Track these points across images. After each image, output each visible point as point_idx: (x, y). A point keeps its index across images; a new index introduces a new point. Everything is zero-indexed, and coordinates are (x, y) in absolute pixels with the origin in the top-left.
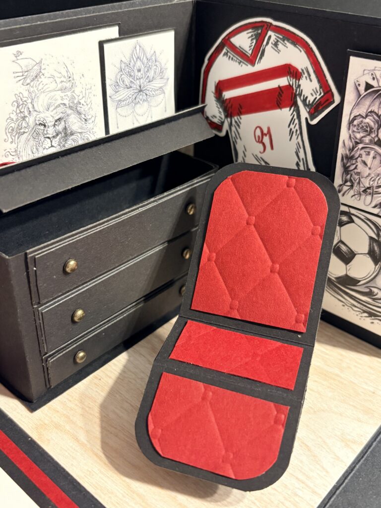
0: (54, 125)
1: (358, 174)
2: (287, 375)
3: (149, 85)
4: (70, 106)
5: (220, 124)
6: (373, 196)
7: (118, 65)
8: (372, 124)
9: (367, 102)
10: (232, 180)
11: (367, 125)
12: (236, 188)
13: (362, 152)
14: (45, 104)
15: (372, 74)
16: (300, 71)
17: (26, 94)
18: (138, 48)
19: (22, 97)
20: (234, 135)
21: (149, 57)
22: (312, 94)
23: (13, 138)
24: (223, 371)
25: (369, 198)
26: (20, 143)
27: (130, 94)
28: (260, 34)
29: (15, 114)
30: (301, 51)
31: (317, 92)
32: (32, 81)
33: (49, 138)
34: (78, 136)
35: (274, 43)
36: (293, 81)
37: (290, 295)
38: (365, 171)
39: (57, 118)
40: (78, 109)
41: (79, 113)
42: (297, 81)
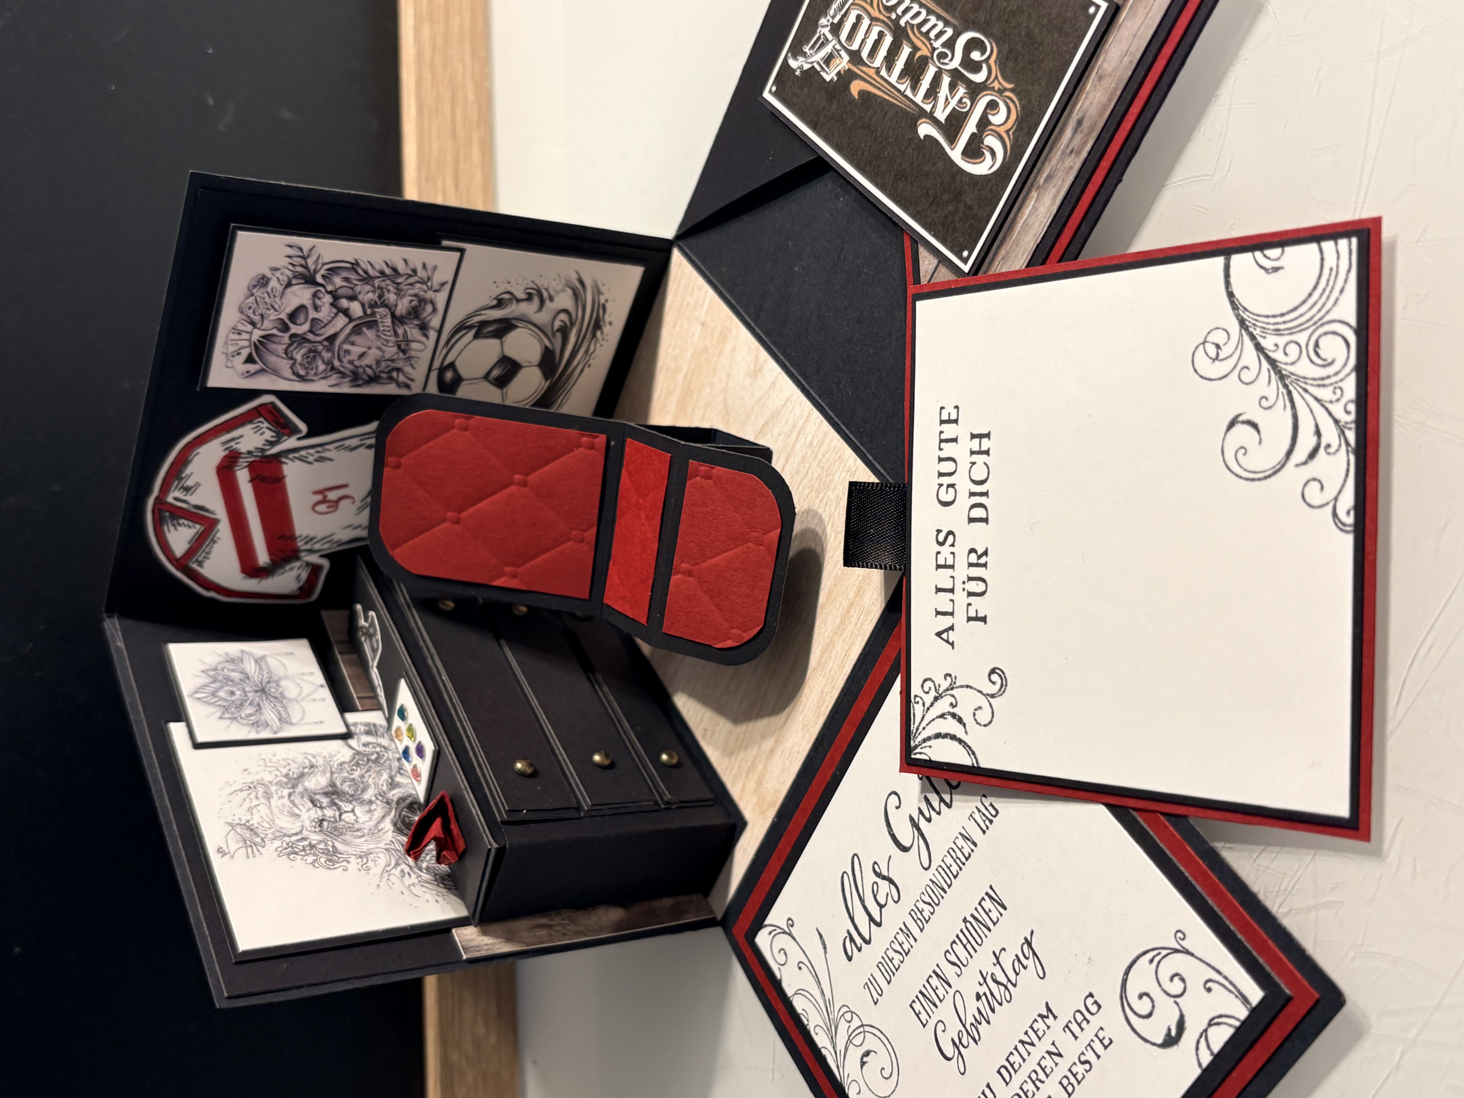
0: (321, 808)
1: (378, 363)
2: (656, 463)
3: (253, 678)
4: (293, 787)
5: (310, 568)
6: (411, 341)
7: (227, 723)
8: (303, 351)
9: (272, 359)
10: (394, 547)
11: (305, 357)
12: (406, 541)
13: (346, 360)
14: (291, 819)
15: (233, 356)
16: (226, 452)
17: (277, 843)
18: (198, 695)
19: (281, 849)
20: (327, 546)
21: (211, 680)
22: (262, 434)
23: (341, 860)
24: (656, 550)
25: (414, 345)
26: (350, 851)
27: (270, 705)
28: (171, 513)
29: (306, 857)
30: (198, 454)
31: (258, 426)
32: (258, 836)
33: (340, 815)
34: (336, 778)
35: (185, 493)
36: (243, 462)
37: (556, 458)
38: (374, 353)
39: (310, 805)
40: (295, 776)
41: (302, 775)
42: (243, 456)
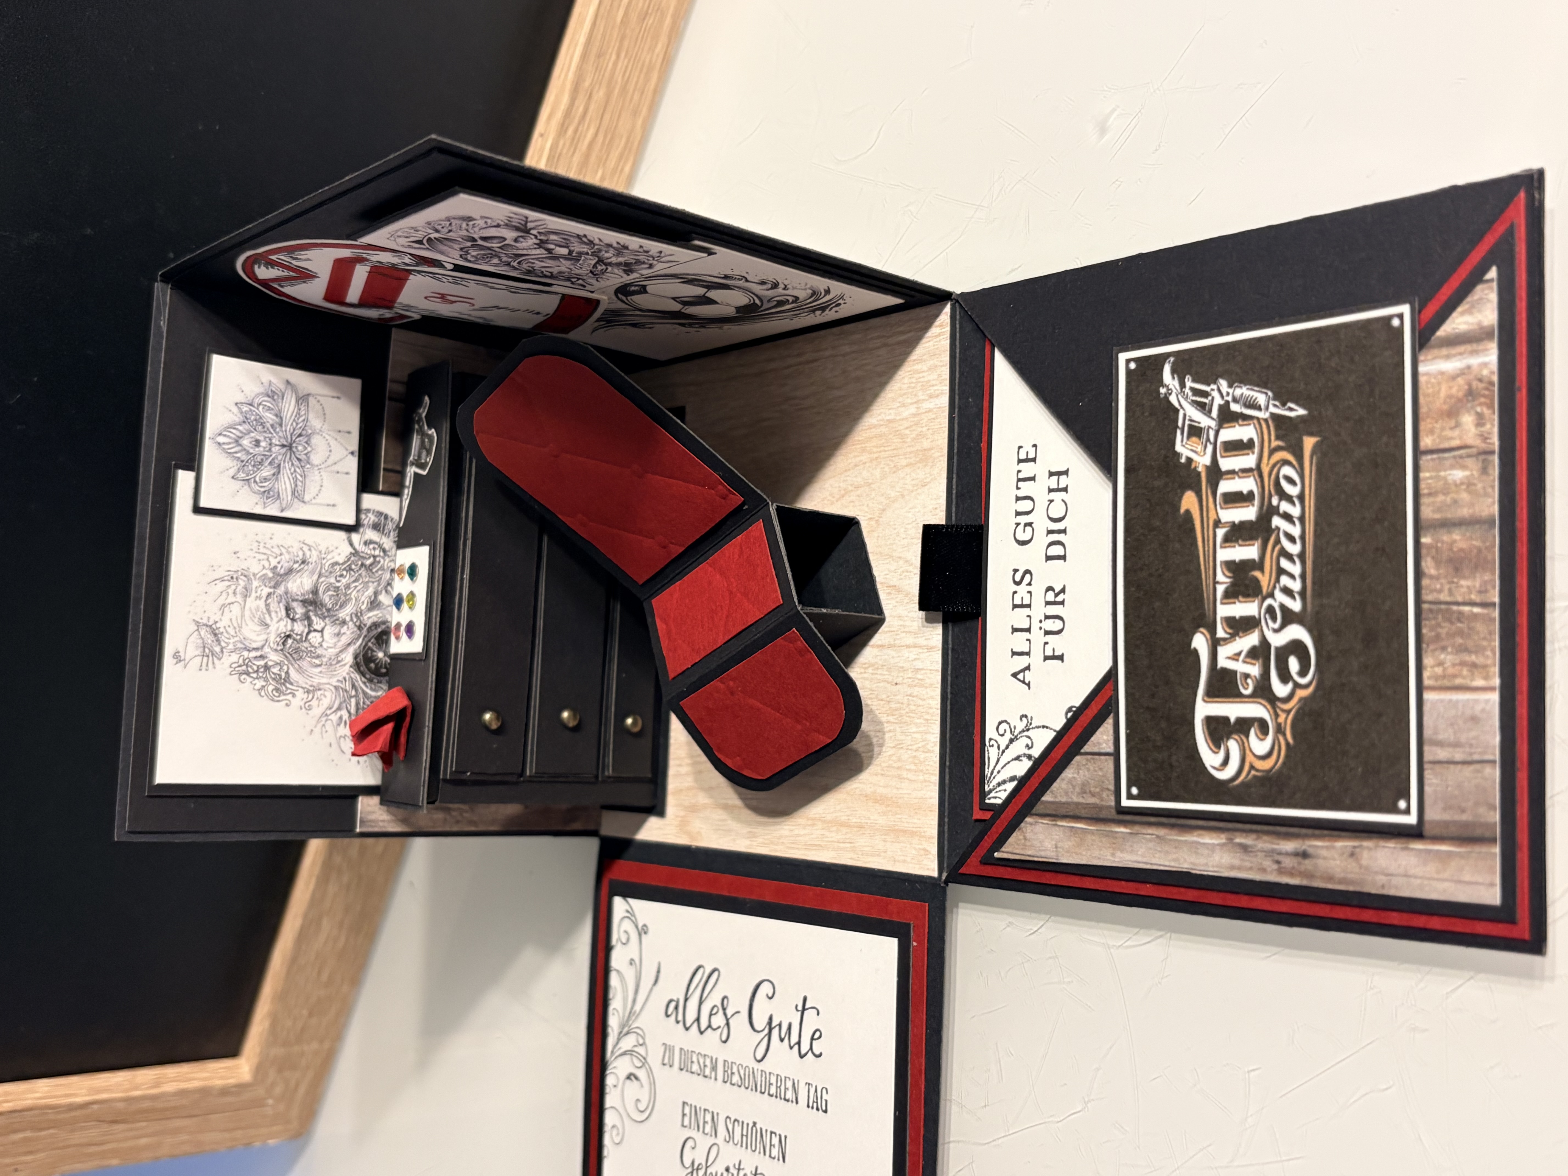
0: (293, 620)
3: (286, 426)
17: (234, 658)
18: (221, 439)
19: (236, 665)
21: (238, 418)
26: (300, 682)
29: (256, 681)
32: (220, 644)
33: (308, 634)
34: (322, 583)
39: (284, 613)
40: (282, 571)
